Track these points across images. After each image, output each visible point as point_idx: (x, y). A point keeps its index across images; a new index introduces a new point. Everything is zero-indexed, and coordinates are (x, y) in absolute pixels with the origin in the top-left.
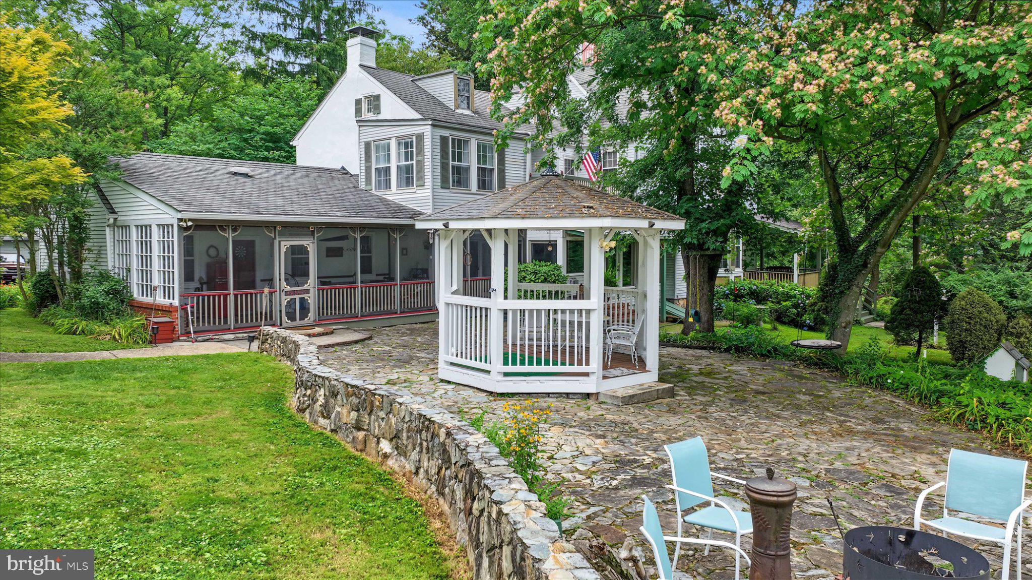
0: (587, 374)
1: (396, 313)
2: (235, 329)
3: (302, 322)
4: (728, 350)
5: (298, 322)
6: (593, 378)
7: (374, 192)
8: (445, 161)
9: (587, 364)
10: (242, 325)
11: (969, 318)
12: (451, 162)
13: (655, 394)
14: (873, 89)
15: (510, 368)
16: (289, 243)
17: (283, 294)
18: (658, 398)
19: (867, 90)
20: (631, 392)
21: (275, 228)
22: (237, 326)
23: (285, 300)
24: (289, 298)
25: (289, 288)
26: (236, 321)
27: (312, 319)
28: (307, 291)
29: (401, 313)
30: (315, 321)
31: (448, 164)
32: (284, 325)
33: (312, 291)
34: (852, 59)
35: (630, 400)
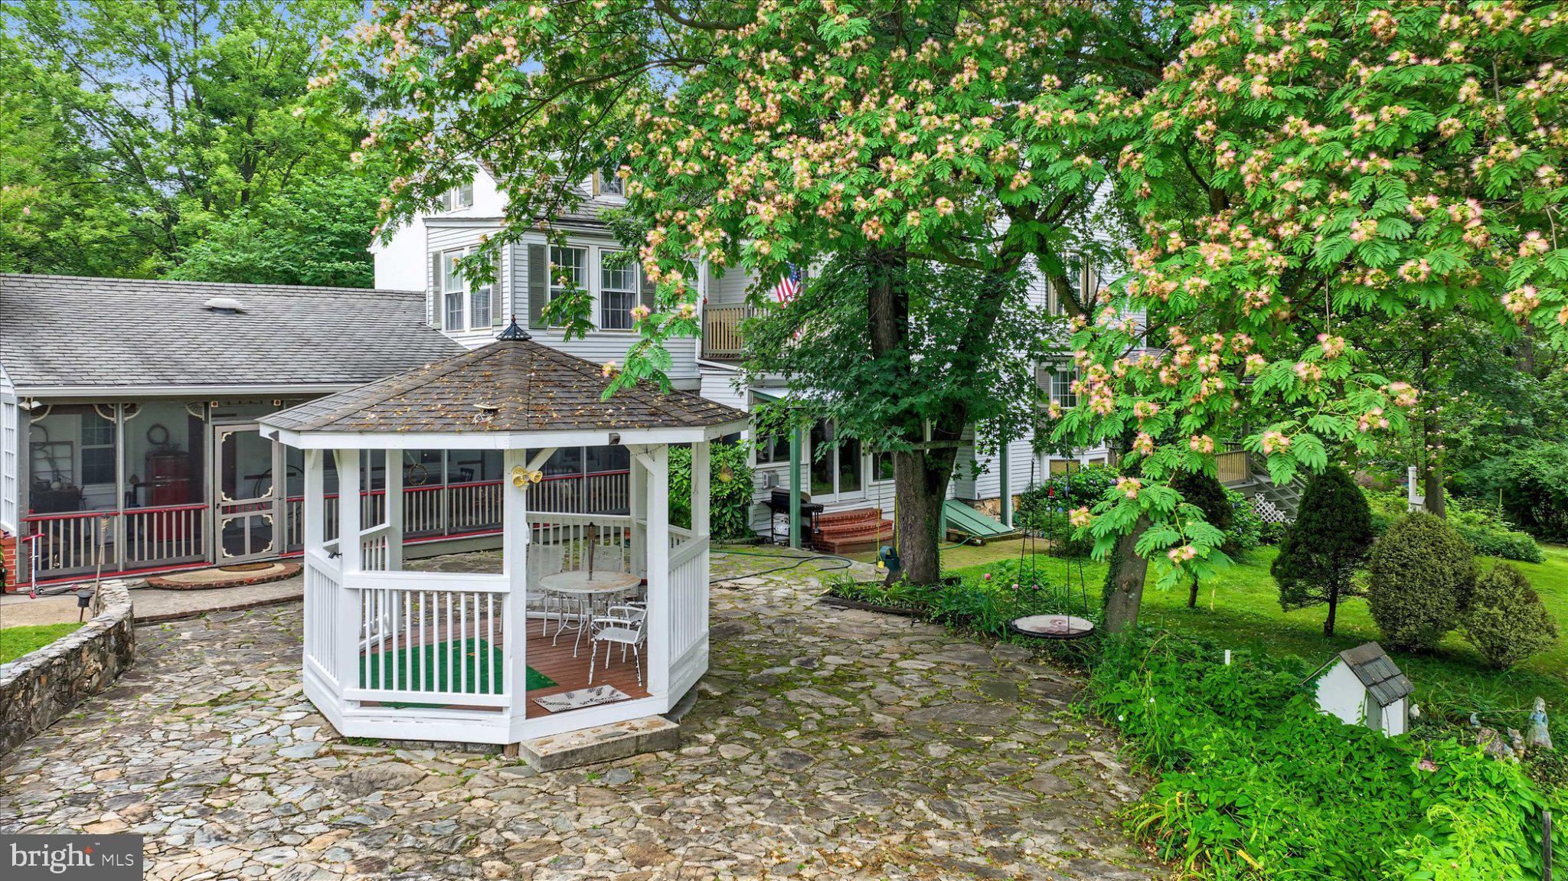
0: (499, 709)
1: (441, 535)
2: (127, 570)
3: (256, 557)
4: (941, 620)
5: (248, 556)
6: (506, 716)
7: (443, 332)
8: (539, 285)
9: (499, 690)
10: (142, 564)
11: (1404, 566)
12: (550, 287)
13: (631, 745)
14: (880, 212)
15: (369, 694)
16: (230, 430)
17: (219, 512)
18: (638, 753)
19: (869, 214)
20: (574, 744)
21: (207, 405)
22: (132, 565)
23: (222, 521)
24: (230, 517)
25: (230, 501)
26: (130, 555)
27: (276, 550)
28: (266, 505)
29: (450, 534)
30: (281, 553)
31: (543, 290)
32: (220, 561)
33: (276, 503)
34: (855, 154)
35: (563, 762)
